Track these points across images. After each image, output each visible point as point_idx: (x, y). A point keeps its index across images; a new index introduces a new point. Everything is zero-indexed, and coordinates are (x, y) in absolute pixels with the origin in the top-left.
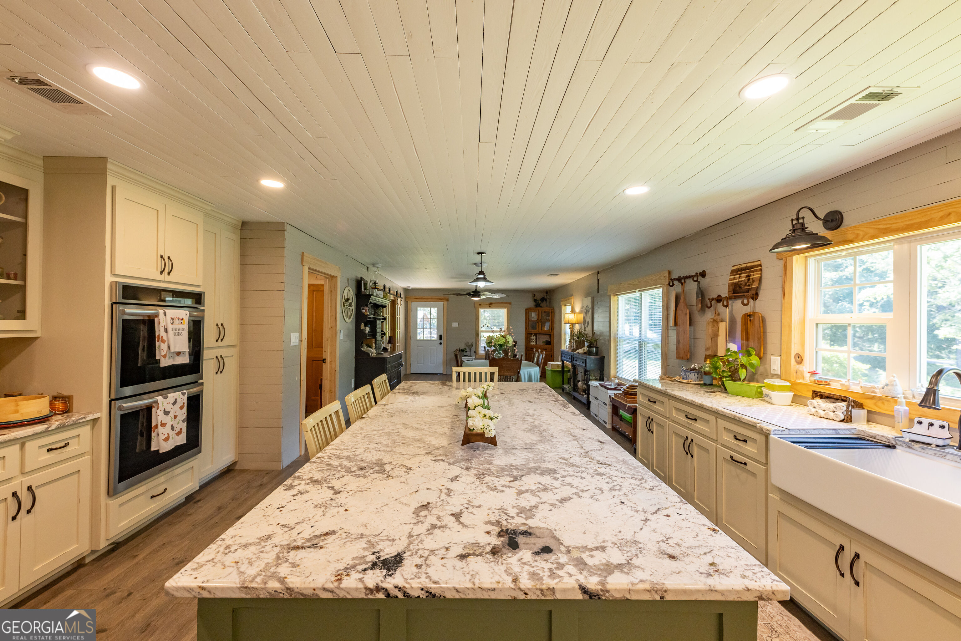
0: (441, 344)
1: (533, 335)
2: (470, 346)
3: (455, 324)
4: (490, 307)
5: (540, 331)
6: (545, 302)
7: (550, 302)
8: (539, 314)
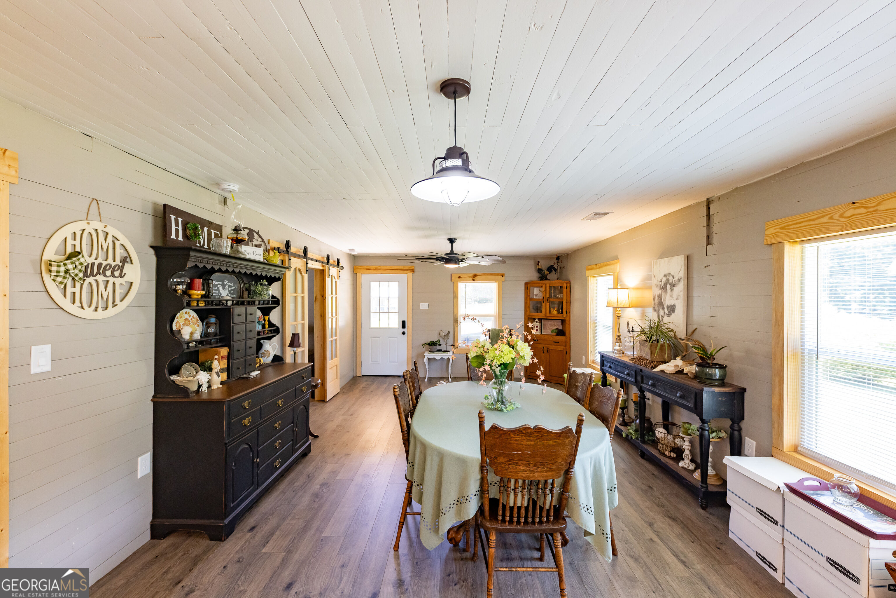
0: (404, 333)
1: (537, 320)
2: (446, 337)
3: (424, 306)
4: (474, 280)
5: (548, 314)
6: (554, 272)
7: (561, 272)
8: (545, 291)
